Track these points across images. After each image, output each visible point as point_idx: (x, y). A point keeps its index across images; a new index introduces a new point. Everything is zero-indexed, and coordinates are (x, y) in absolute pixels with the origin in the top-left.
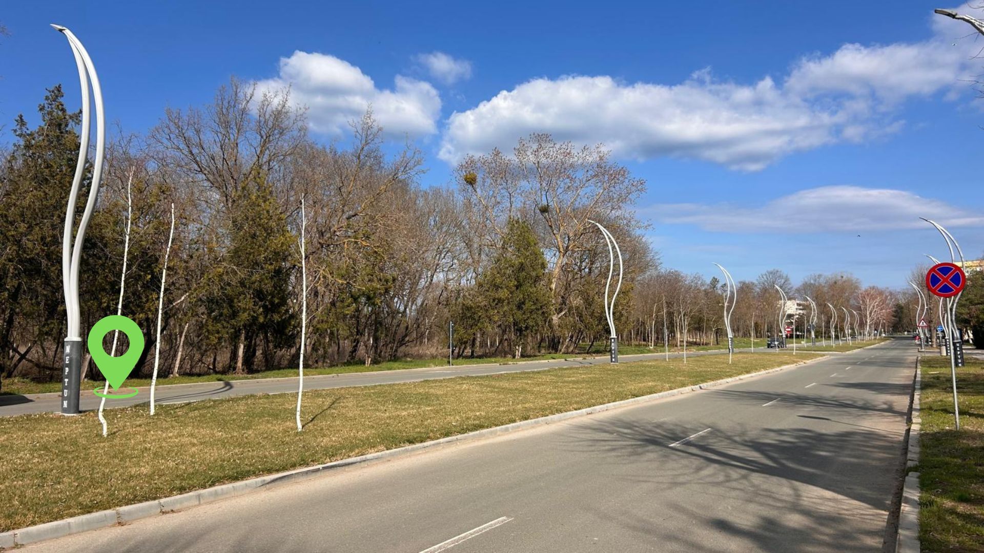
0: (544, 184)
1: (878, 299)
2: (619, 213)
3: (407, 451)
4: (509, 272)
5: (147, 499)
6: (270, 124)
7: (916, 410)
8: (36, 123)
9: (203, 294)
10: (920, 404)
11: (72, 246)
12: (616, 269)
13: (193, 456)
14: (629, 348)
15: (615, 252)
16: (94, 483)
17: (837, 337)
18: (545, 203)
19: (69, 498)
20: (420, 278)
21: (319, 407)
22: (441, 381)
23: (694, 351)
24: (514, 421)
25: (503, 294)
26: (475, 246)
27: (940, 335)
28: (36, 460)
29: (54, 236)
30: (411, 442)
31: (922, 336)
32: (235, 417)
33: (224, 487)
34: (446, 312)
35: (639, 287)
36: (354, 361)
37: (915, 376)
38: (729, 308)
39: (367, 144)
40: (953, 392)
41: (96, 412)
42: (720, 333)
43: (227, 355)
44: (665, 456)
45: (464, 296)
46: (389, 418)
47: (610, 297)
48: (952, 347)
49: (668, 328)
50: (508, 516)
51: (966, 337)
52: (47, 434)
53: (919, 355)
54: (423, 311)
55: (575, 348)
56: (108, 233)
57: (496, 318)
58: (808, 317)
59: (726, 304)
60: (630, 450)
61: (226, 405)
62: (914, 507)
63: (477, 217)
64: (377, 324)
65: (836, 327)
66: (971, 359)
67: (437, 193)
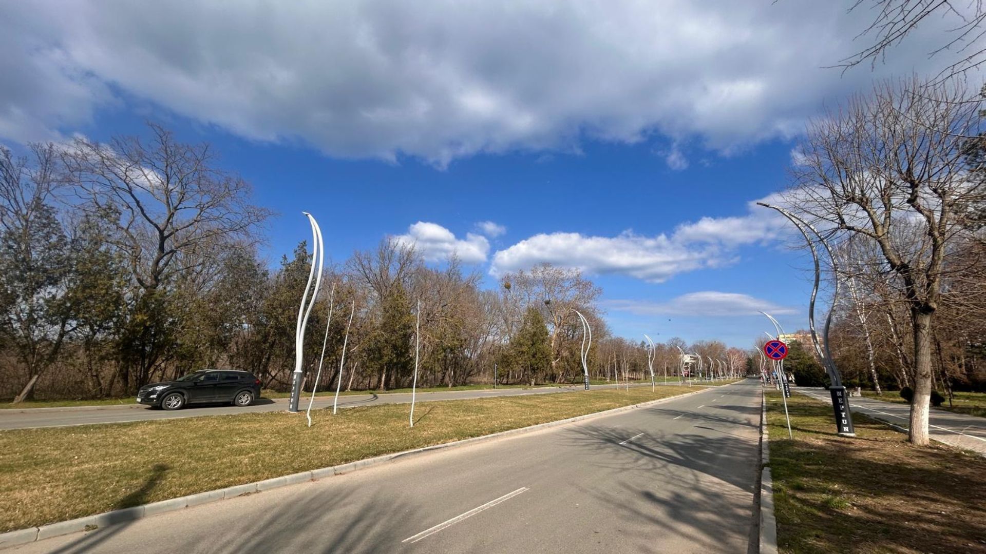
0: (547, 289)
1: (737, 355)
2: (588, 305)
3: (469, 441)
4: (527, 337)
5: (328, 466)
6: (405, 258)
7: (765, 425)
8: (292, 258)
9: (366, 346)
10: (767, 421)
11: (302, 321)
12: (588, 336)
13: (354, 440)
14: (595, 381)
15: (586, 326)
16: (301, 455)
17: (714, 377)
18: (548, 299)
19: (287, 463)
20: (479, 339)
21: (423, 412)
22: (489, 399)
23: (632, 383)
24: (530, 425)
25: (525, 349)
26: (510, 322)
27: (775, 377)
28: (273, 439)
29: (294, 316)
30: (472, 436)
31: (764, 378)
32: (378, 417)
33: (369, 460)
34: (493, 359)
35: (600, 346)
36: (443, 385)
37: (762, 403)
38: (652, 358)
39: (454, 268)
40: (785, 414)
41: (306, 411)
42: (647, 373)
43: (376, 379)
44: (618, 451)
45: (503, 350)
46: (460, 421)
47: (584, 351)
48: (782, 385)
49: (617, 370)
50: (527, 487)
51: (790, 379)
52: (280, 424)
53: (764, 389)
54: (481, 357)
55: (565, 380)
56: (320, 314)
57: (521, 362)
58: (697, 364)
59: (650, 356)
60: (596, 445)
61: (373, 410)
62: (770, 492)
63: (510, 305)
64: (456, 365)
65: (714, 371)
66: (795, 392)
67: (489, 294)
